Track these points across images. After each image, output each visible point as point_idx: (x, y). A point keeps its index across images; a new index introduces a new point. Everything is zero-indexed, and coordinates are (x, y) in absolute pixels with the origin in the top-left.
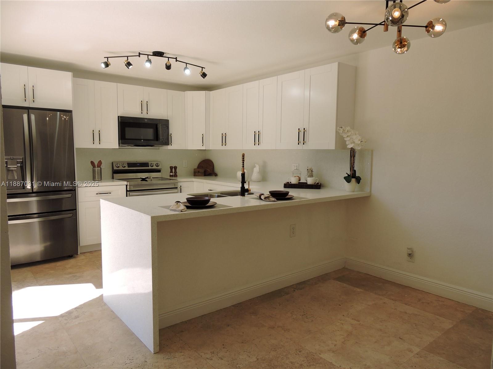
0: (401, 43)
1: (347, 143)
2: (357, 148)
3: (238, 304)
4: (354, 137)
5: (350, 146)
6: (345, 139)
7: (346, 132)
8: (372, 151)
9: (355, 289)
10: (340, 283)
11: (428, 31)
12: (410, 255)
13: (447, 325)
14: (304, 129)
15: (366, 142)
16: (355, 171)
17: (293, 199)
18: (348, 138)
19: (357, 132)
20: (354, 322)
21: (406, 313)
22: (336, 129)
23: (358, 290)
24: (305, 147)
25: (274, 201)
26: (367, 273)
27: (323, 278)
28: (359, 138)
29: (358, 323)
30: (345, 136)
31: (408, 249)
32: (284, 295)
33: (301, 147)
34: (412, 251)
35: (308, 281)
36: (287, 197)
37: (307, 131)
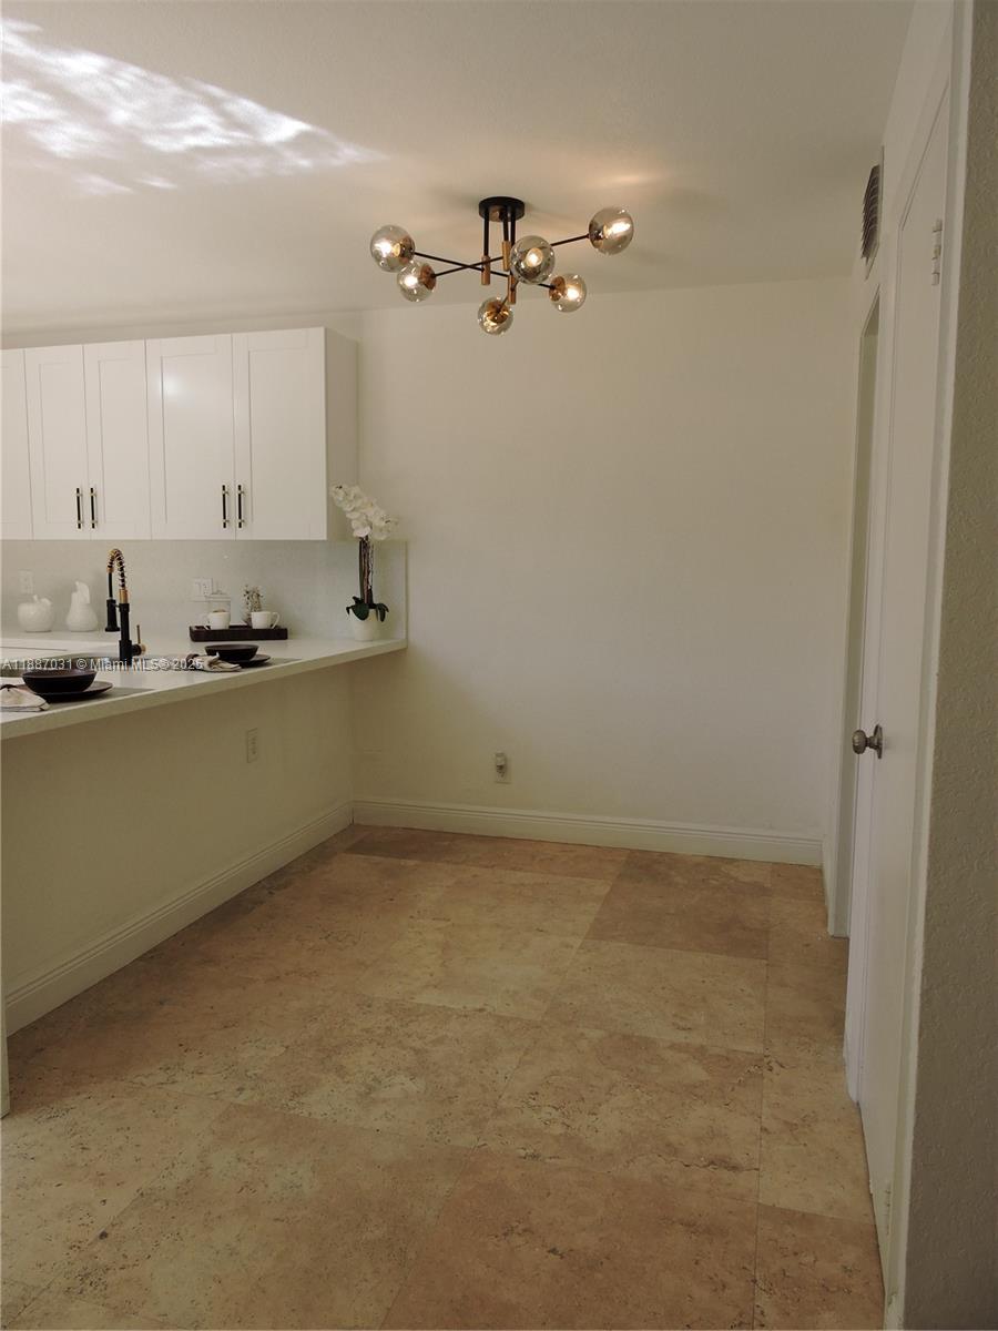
0: (498, 312)
1: (354, 525)
2: (377, 537)
3: (150, 952)
4: (371, 512)
5: (362, 533)
6: (348, 515)
7: (352, 497)
8: (406, 544)
9: (403, 862)
10: (363, 856)
11: (555, 298)
12: (501, 768)
13: (602, 888)
14: (240, 487)
15: (396, 524)
16: (370, 591)
17: (267, 665)
18: (356, 515)
19: (374, 501)
20: (442, 924)
21: (522, 884)
22: (328, 491)
23: (411, 863)
24: (243, 535)
25: (236, 671)
26: (409, 826)
27: (320, 854)
28: (382, 513)
29: (449, 923)
30: (347, 508)
31: (497, 755)
32: (253, 908)
33: (232, 533)
34: (506, 760)
35: (289, 866)
36: (253, 659)
37: (248, 493)
